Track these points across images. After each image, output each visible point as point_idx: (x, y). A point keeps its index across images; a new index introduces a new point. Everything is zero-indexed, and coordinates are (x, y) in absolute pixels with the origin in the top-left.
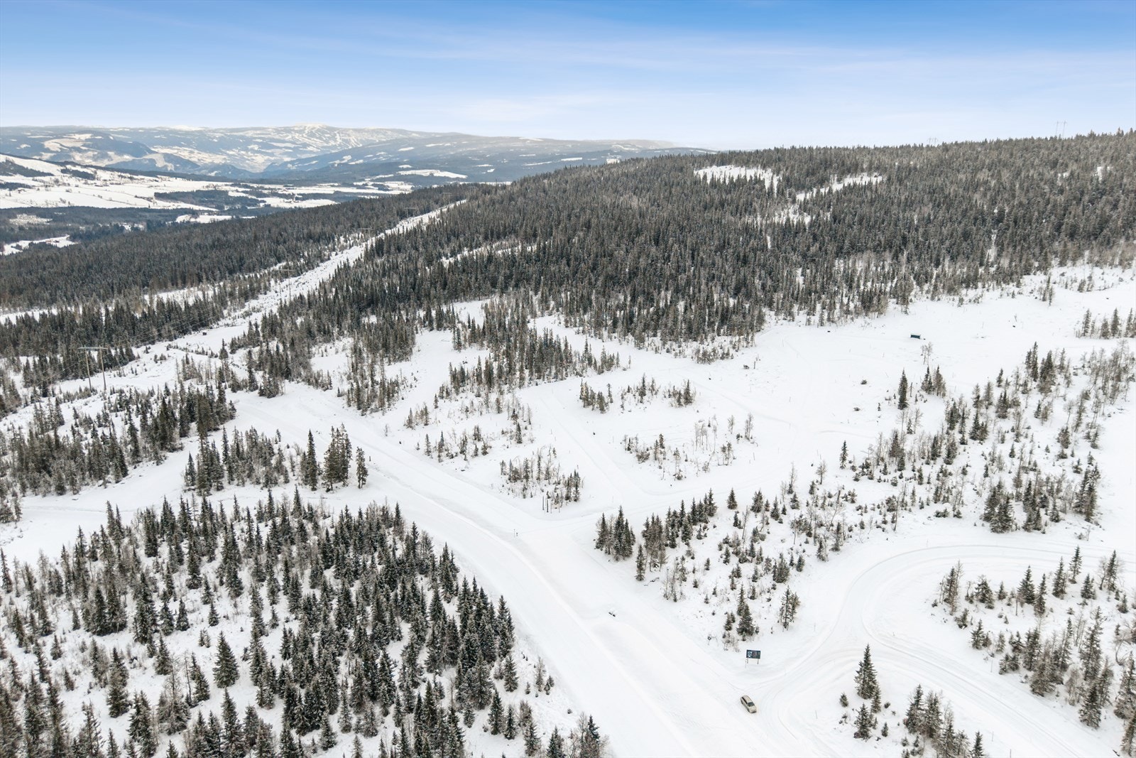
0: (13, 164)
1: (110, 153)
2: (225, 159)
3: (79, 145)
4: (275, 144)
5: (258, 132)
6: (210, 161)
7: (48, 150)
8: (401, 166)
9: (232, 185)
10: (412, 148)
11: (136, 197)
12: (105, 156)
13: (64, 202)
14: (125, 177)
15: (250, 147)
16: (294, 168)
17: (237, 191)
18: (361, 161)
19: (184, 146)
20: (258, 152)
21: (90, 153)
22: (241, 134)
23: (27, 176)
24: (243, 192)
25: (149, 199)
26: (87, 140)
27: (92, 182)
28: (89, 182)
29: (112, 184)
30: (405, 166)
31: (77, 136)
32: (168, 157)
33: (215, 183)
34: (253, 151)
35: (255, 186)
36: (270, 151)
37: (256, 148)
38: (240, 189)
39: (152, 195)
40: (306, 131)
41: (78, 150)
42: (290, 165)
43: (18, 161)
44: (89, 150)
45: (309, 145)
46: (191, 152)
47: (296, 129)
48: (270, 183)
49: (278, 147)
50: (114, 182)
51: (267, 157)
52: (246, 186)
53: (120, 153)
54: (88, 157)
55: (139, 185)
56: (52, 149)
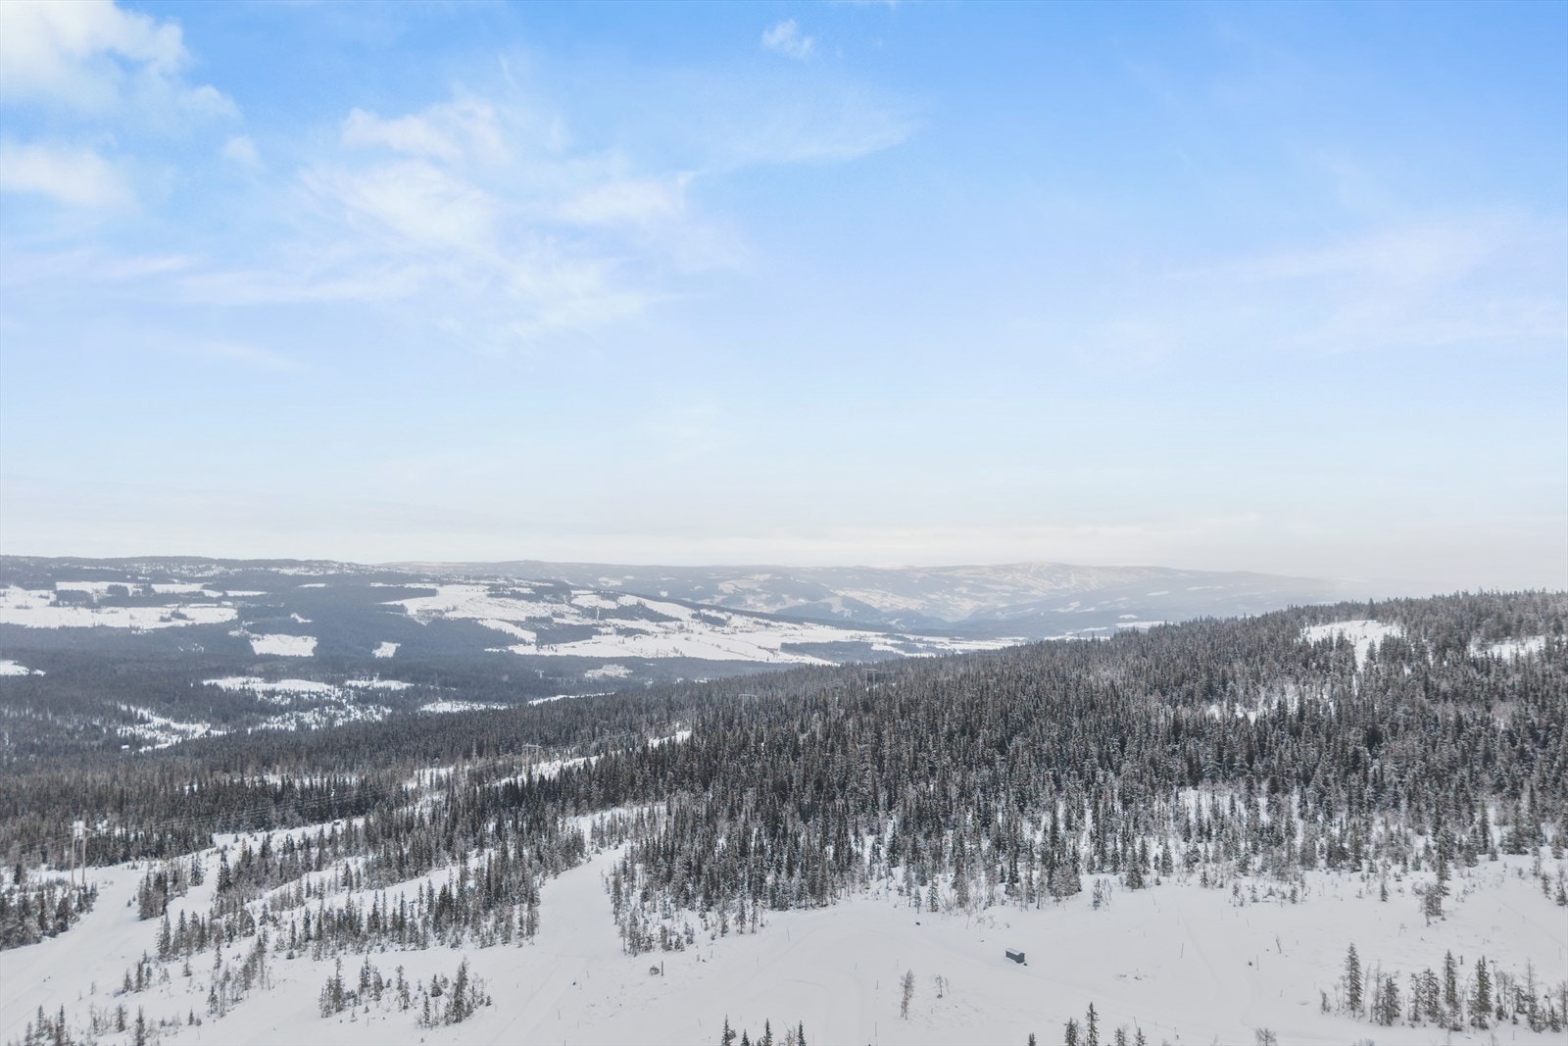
0: (643, 607)
1: (785, 596)
2: (923, 604)
3: (755, 586)
4: (989, 586)
5: (971, 571)
6: (905, 606)
7: (721, 593)
8: (1121, 617)
9: (884, 636)
10: (1166, 592)
11: (759, 647)
12: (777, 599)
13: (677, 652)
14: (760, 624)
15: (957, 590)
16: (1004, 617)
17: (885, 644)
18: (1092, 609)
19: (878, 588)
20: (965, 596)
21: (764, 596)
22: (951, 573)
23: (652, 621)
24: (892, 645)
25: (772, 651)
26: (765, 581)
27: (720, 629)
28: (717, 628)
29: (742, 631)
30: (1127, 616)
31: (756, 577)
32: (848, 602)
33: (862, 633)
34: (960, 594)
35: (912, 638)
36: (981, 595)
37: (964, 590)
38: (889, 641)
39: (778, 646)
40: (1032, 571)
41: (753, 592)
42: (998, 613)
43: (650, 605)
44: (763, 593)
45: (1033, 588)
46: (884, 595)
47: (1019, 567)
48: (932, 635)
49: (996, 591)
50: (745, 629)
51: (976, 603)
52: (899, 638)
53: (795, 596)
54: (761, 601)
55: (774, 633)
56: (725, 591)
